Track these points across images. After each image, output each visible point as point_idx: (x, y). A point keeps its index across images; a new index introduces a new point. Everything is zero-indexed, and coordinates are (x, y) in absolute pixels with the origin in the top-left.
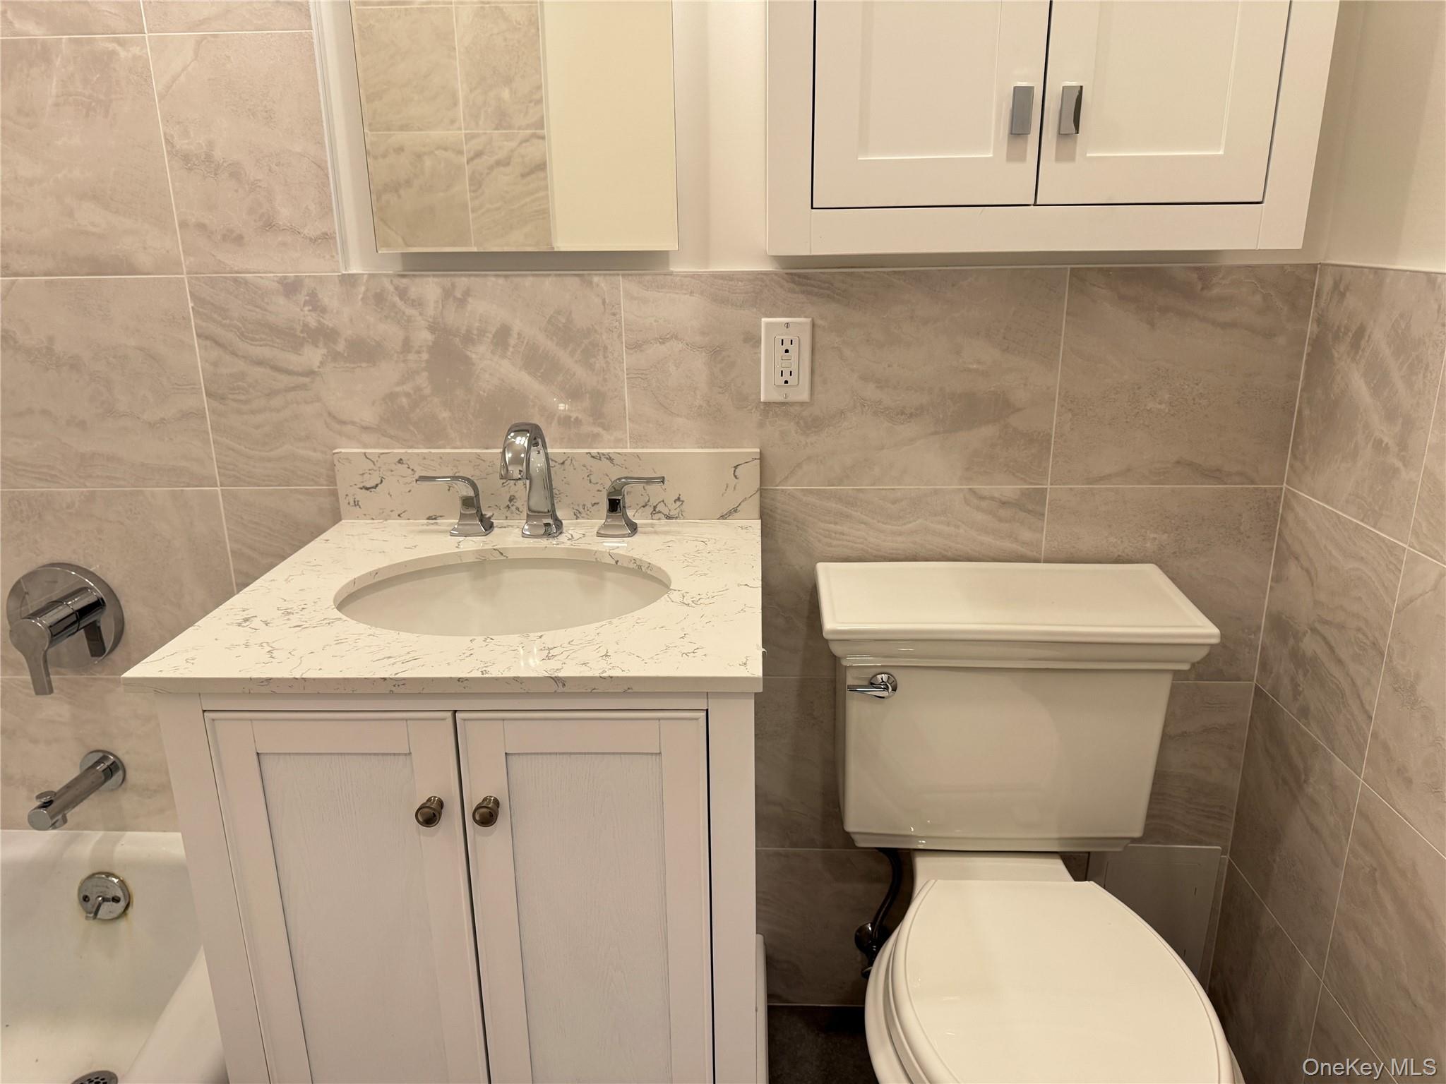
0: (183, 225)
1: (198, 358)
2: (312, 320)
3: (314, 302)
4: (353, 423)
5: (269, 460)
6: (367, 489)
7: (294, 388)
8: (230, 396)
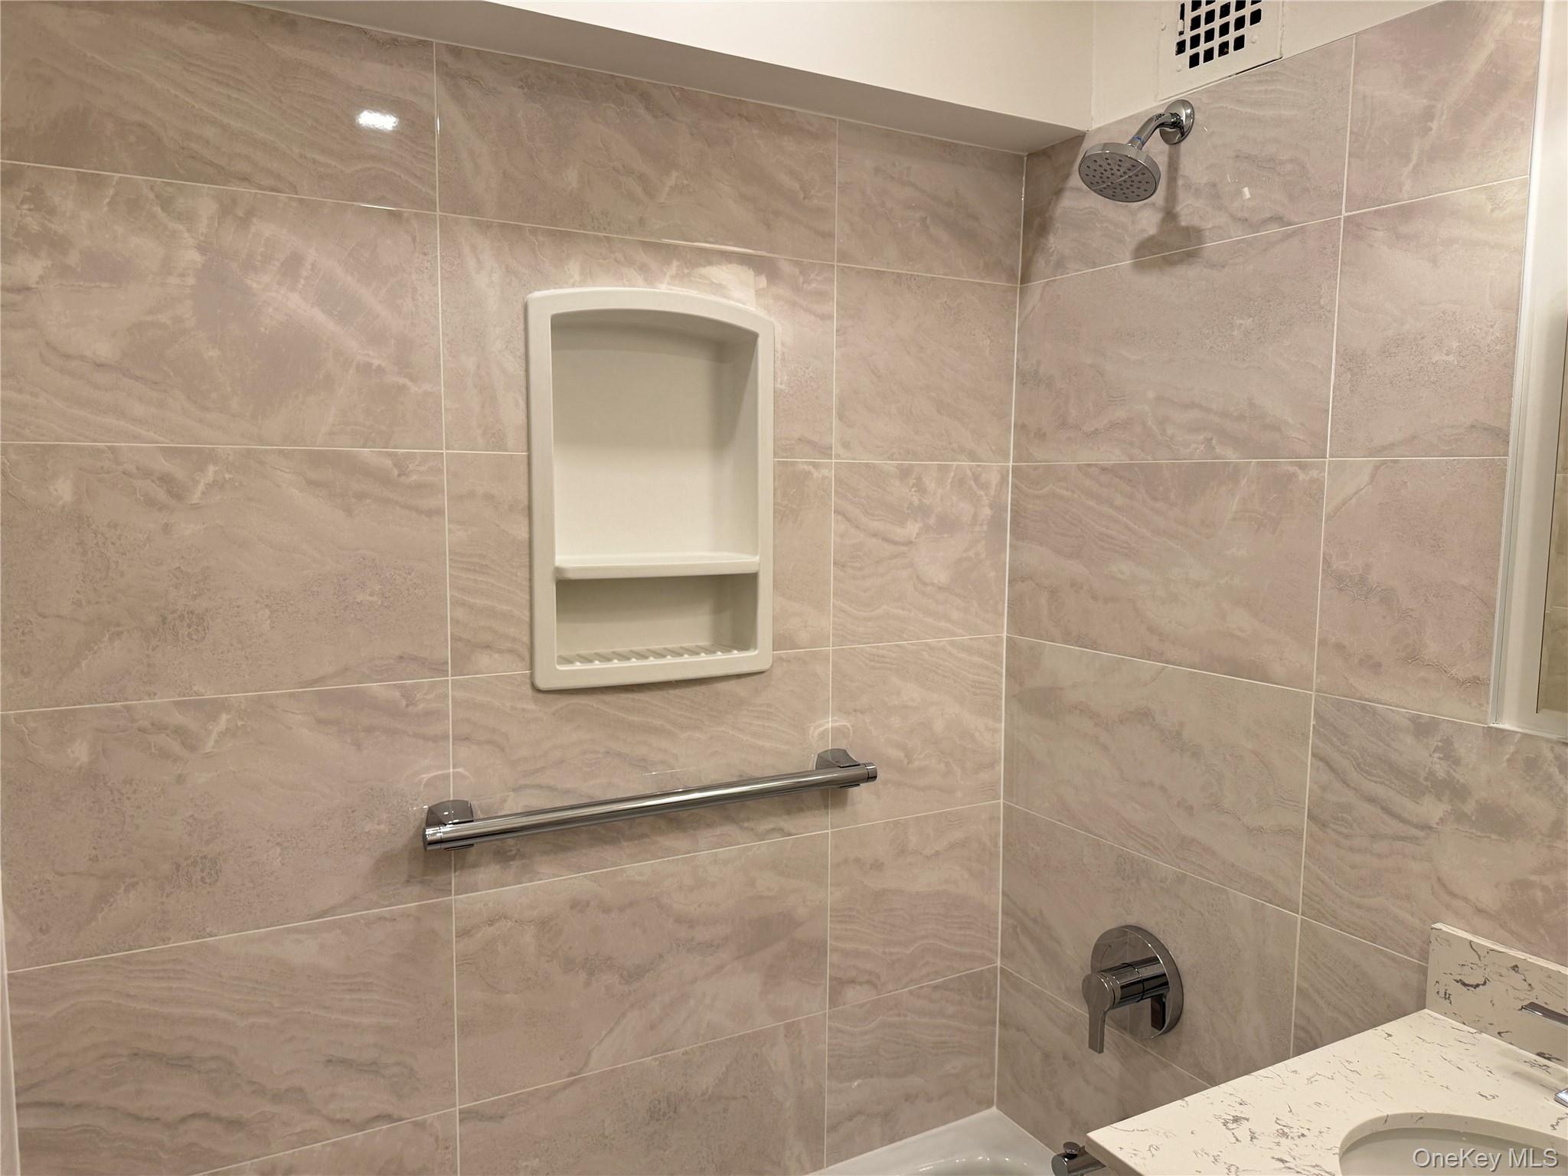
0: (1323, 642)
1: (1308, 777)
2: (1441, 769)
3: (1447, 751)
4: (1466, 899)
5: (1359, 907)
6: (1464, 984)
7: (1403, 839)
8: (1332, 825)
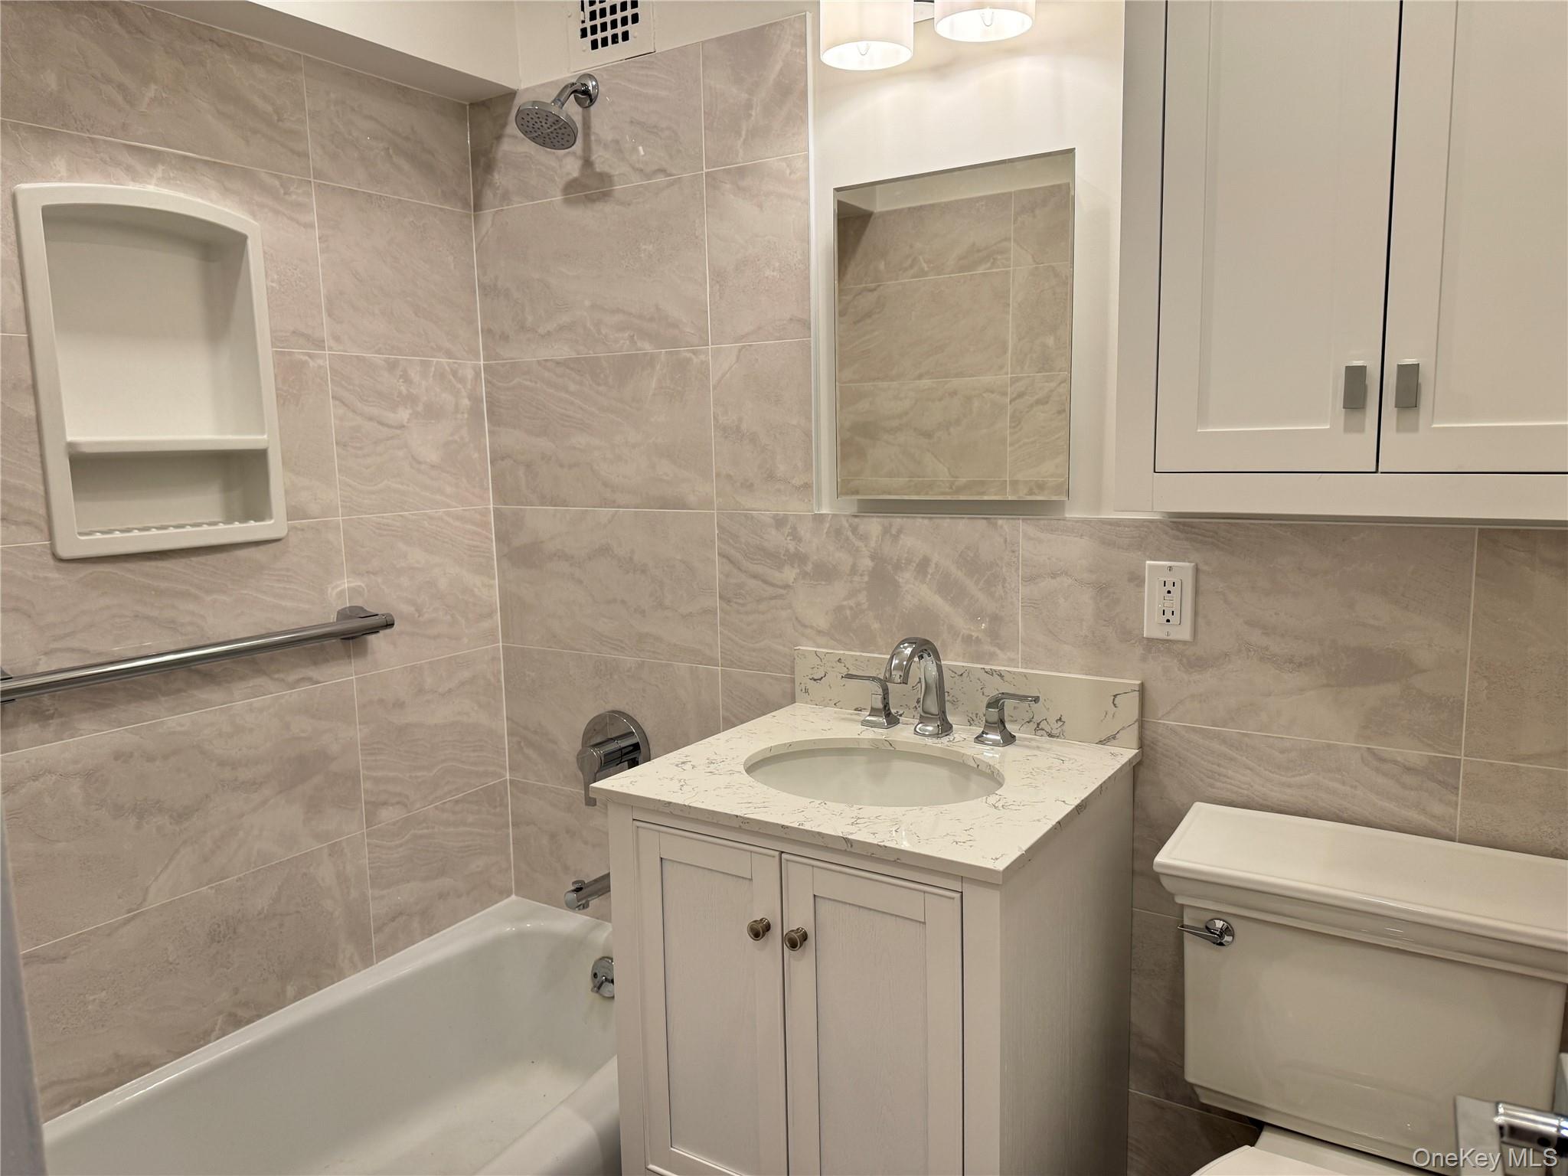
0: (718, 475)
1: (717, 570)
2: (791, 547)
3: (795, 536)
4: (812, 627)
5: (754, 650)
6: (815, 680)
7: (775, 598)
8: (735, 600)
